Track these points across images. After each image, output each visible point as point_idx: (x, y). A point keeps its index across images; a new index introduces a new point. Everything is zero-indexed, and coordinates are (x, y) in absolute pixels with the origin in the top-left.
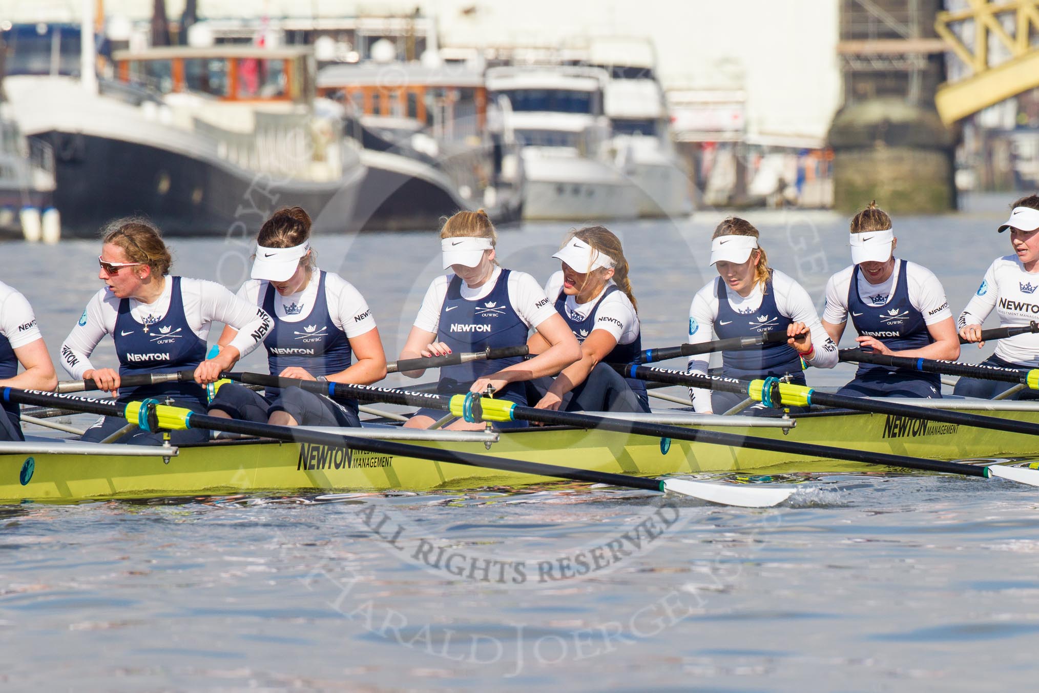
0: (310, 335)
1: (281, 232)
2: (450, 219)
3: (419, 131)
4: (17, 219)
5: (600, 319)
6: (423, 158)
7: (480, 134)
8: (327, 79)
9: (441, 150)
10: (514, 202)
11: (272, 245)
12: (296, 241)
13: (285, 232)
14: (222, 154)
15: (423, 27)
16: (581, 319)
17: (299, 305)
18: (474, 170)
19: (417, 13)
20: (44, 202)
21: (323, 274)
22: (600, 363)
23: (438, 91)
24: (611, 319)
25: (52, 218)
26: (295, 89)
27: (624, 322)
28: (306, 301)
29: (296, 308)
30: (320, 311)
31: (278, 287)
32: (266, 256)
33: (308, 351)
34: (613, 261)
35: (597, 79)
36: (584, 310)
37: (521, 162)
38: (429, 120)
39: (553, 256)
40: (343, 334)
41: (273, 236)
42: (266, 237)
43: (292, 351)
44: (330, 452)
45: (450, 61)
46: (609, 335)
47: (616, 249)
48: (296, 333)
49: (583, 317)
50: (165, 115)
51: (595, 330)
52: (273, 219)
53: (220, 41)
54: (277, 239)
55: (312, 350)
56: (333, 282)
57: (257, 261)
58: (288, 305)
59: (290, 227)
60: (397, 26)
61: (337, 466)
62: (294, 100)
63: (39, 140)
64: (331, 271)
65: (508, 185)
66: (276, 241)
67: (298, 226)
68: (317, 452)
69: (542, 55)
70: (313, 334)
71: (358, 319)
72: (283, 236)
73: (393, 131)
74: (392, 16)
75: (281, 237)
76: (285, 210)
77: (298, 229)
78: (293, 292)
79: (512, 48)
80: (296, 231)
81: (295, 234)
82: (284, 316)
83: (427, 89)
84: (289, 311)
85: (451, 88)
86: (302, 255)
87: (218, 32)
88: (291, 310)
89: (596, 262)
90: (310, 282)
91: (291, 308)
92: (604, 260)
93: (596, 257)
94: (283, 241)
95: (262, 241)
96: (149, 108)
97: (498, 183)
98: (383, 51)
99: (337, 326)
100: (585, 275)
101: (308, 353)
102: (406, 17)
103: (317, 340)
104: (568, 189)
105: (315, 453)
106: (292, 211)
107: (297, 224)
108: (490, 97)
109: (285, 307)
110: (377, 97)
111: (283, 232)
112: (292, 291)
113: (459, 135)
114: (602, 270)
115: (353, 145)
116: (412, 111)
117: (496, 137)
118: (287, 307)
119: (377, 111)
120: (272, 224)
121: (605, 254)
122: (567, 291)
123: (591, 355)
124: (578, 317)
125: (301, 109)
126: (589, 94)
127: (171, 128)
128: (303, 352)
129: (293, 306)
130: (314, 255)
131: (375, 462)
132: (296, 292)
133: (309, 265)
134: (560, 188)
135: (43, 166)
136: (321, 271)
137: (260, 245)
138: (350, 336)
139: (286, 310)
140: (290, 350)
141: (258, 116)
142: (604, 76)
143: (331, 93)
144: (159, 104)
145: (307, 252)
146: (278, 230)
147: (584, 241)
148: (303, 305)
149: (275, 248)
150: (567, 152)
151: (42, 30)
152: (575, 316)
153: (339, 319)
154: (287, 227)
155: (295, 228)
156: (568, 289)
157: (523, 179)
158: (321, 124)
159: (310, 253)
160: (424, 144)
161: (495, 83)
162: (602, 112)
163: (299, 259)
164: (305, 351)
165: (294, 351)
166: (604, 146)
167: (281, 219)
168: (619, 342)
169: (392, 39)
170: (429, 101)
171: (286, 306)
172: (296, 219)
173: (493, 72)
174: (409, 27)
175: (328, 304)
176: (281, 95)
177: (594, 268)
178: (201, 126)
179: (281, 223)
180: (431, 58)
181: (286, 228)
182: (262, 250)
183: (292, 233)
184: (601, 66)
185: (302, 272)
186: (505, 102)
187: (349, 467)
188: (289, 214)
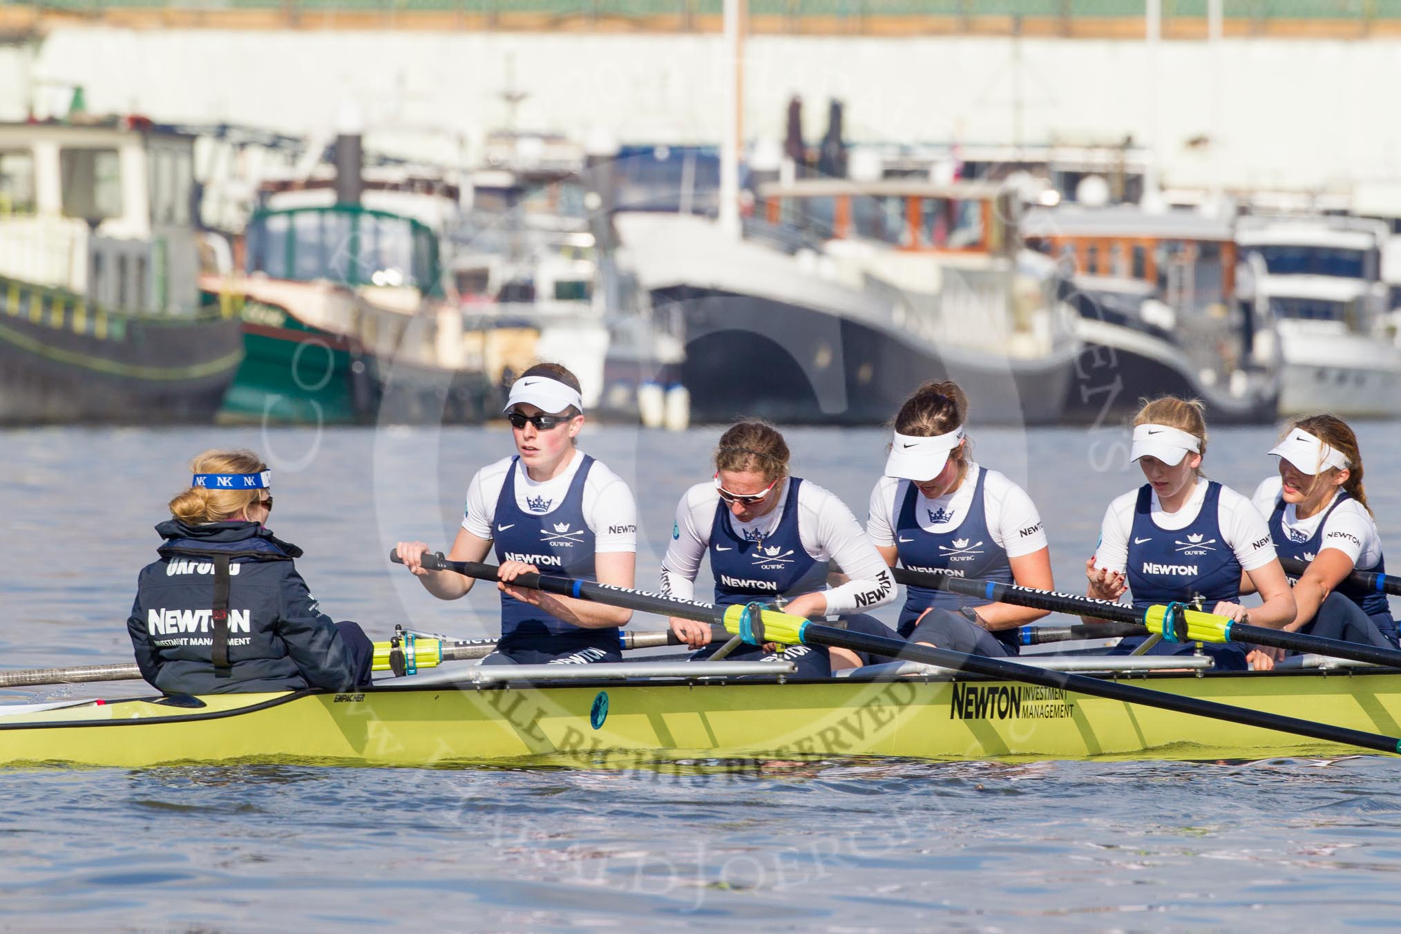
0: (960, 551)
1: (925, 415)
2: (1151, 403)
3: (1152, 297)
4: (634, 398)
5: (1329, 535)
6: (1155, 332)
7: (1225, 302)
8: (1032, 226)
9: (1179, 322)
10: (1268, 390)
11: (913, 433)
12: (945, 428)
13: (930, 415)
14: (896, 320)
15: (1135, 161)
16: (1304, 539)
17: (947, 512)
18: (1218, 348)
19: (1128, 143)
20: (669, 377)
21: (983, 472)
22: (1333, 593)
23: (1173, 245)
24: (1343, 534)
25: (679, 399)
26: (995, 238)
27: (1361, 539)
28: (958, 506)
29: (944, 515)
30: (976, 522)
31: (922, 487)
32: (905, 447)
33: (956, 572)
34: (1347, 460)
35: (1373, 234)
36: (1307, 527)
37: (1278, 339)
38: (1162, 281)
39: (1269, 453)
40: (1003, 552)
41: (914, 420)
42: (905, 424)
43: (935, 572)
44: (991, 696)
45: (1179, 207)
46: (1342, 555)
47: (1351, 444)
48: (941, 548)
49: (1306, 537)
50: (827, 268)
51: (1323, 551)
52: (916, 398)
53: (889, 174)
54: (920, 425)
55: (962, 572)
56: (993, 481)
57: (894, 454)
58: (934, 511)
59: (938, 409)
60: (1101, 158)
61: (1002, 715)
62: (993, 253)
63: (665, 295)
64: (995, 469)
65: (1260, 369)
66: (918, 427)
67: (948, 407)
68: (974, 695)
69: (1300, 202)
70: (963, 551)
71: (1024, 533)
72: (928, 421)
73: (1116, 295)
74: (1095, 146)
75: (925, 422)
76: (933, 386)
77: (948, 411)
78: (942, 495)
79: (1251, 192)
80: (946, 414)
81: (944, 418)
82: (930, 526)
83: (1158, 242)
84: (934, 518)
85: (1189, 241)
86: (953, 446)
87: (885, 163)
88: (938, 517)
89: (1327, 460)
90: (964, 481)
91: (938, 515)
92: (1337, 458)
93: (1326, 453)
94: (927, 428)
95: (901, 427)
96: (806, 259)
97: (1247, 365)
98: (1093, 191)
99: (995, 541)
100: (1311, 477)
101: (956, 575)
102: (1113, 147)
103: (969, 558)
104: (1333, 375)
105: (972, 697)
106: (943, 386)
107: (947, 404)
108: (1240, 253)
109: (930, 513)
110: (1093, 251)
111: (928, 415)
112: (941, 491)
113: (1200, 303)
114: (1334, 471)
115: (1066, 313)
116: (1139, 271)
117: (1247, 308)
118: (932, 513)
119: (1092, 269)
120: (914, 403)
121: (1338, 449)
122: (1289, 498)
123: (1320, 582)
124: (1300, 537)
125: (1001, 264)
126: (1361, 253)
127: (835, 285)
128: (950, 573)
129: (941, 512)
130: (971, 445)
131: (1051, 711)
132: (945, 494)
133: (962, 458)
134: (1321, 373)
135: (669, 332)
136: (980, 468)
137: (898, 432)
138: (1012, 554)
139: (931, 517)
140: (933, 570)
141: (946, 271)
142: (1382, 230)
143: (1035, 244)
144: (820, 253)
145: (961, 441)
146: (921, 412)
147: (1311, 432)
148: (953, 512)
149: (917, 436)
150: (1332, 328)
151: (661, 154)
152: (1297, 535)
153: (1000, 532)
154: (933, 409)
155: (945, 409)
156: (1289, 495)
157: (1280, 361)
158: (1026, 285)
159: (965, 443)
160: (1157, 314)
161: (1248, 235)
162: (1377, 277)
163: (950, 451)
164: (952, 572)
165: (938, 571)
166: (1381, 322)
167: (925, 398)
168: (1356, 566)
169: (1104, 176)
170: (1159, 257)
171: (931, 511)
172: (947, 397)
173: (1244, 221)
174: (1117, 161)
175: (986, 512)
176: (975, 247)
177: (1324, 468)
178: (875, 285)
179: (925, 403)
180: (1153, 202)
181: (932, 411)
182: (900, 439)
183: (940, 417)
184: (1379, 218)
185: (953, 468)
186: (1257, 262)
187: (1018, 717)
188: (938, 390)
